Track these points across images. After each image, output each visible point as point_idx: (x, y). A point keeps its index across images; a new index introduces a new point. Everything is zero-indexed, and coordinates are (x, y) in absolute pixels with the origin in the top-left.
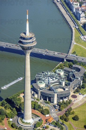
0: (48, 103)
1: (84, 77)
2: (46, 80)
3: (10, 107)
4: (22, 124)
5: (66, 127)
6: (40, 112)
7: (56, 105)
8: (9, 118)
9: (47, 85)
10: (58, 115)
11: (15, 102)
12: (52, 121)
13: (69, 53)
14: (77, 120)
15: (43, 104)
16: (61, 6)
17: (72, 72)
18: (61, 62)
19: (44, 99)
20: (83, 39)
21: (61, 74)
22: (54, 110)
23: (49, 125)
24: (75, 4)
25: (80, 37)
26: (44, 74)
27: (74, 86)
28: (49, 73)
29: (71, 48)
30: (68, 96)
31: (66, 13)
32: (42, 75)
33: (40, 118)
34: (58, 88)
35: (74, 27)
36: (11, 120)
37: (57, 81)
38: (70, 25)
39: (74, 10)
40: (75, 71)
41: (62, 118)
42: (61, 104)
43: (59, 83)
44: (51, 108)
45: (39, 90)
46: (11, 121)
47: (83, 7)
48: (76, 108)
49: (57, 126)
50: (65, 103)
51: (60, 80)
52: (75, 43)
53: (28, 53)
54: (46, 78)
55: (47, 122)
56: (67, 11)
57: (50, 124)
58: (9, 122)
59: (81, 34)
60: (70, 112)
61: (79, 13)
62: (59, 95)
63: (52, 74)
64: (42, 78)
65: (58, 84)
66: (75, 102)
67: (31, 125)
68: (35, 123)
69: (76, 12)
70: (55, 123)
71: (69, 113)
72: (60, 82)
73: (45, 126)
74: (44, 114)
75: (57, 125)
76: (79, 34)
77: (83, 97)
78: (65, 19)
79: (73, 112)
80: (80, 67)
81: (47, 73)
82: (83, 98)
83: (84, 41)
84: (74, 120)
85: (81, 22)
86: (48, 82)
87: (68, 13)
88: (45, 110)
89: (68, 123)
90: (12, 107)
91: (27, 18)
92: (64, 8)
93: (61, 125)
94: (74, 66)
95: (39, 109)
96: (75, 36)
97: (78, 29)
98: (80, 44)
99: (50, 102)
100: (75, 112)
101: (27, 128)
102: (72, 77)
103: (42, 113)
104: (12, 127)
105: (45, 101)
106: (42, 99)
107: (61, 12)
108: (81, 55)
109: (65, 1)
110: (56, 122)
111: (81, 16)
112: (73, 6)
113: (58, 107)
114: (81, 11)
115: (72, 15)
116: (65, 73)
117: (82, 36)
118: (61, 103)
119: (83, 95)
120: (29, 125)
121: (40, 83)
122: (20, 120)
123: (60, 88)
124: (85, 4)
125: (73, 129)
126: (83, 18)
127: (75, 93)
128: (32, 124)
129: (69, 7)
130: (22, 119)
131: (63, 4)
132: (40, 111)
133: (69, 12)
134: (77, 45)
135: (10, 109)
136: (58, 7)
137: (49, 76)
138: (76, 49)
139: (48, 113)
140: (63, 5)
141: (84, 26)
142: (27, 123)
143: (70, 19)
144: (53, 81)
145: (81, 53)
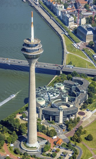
0: (52, 123)
1: (89, 91)
2: (45, 96)
3: (8, 130)
4: (26, 149)
5: (79, 148)
6: (45, 134)
7: (63, 125)
8: (9, 143)
9: (48, 102)
10: (67, 136)
11: (12, 124)
12: (62, 143)
13: (64, 64)
14: (91, 140)
15: (46, 125)
16: (41, 9)
17: (75, 85)
18: (56, 75)
19: (46, 119)
20: (77, 48)
21: (61, 89)
22: (61, 131)
23: (59, 147)
24: (59, 6)
25: (72, 44)
26: (42, 89)
27: (80, 101)
28: (48, 88)
29: (64, 58)
30: (75, 114)
31: (50, 18)
32: (40, 91)
33: (47, 141)
34: (61, 105)
35: (63, 33)
36: (12, 145)
37: (59, 96)
38: (57, 32)
39: (60, 14)
40: (78, 84)
41: (73, 139)
42: (69, 123)
43: (61, 99)
44: (57, 129)
45: (40, 108)
46: (12, 147)
47: (69, 10)
48: (86, 127)
49: (69, 149)
50: (72, 122)
51: (62, 96)
52: (68, 53)
53: (33, 63)
54: (45, 94)
55: (56, 144)
56: (50, 15)
57: (61, 147)
58: (11, 148)
59: (73, 42)
60: (81, 131)
61: (67, 17)
62: (65, 113)
63: (51, 89)
64: (40, 94)
65: (61, 101)
66: (85, 120)
67: (37, 150)
68: (41, 147)
69: (63, 15)
70: (65, 145)
71: (80, 133)
72: (63, 98)
73: (54, 149)
74: (51, 136)
75: (68, 147)
76: (70, 42)
77: (92, 113)
78: (50, 24)
79: (85, 131)
80: (82, 79)
81: (45, 88)
82: (92, 115)
83: (78, 49)
84: (87, 140)
85: (69, 27)
86: (48, 98)
87: (52, 18)
88: (51, 131)
89: (81, 144)
90: (11, 130)
91: (32, 22)
92: (46, 12)
93: (73, 147)
94: (74, 78)
95: (43, 131)
96: (66, 44)
97: (69, 35)
98: (74, 54)
99: (54, 121)
100: (87, 132)
101: (33, 153)
102: (75, 91)
103: (48, 134)
104: (15, 154)
105: (48, 121)
106: (44, 119)
107: (43, 17)
108: (79, 65)
109: (45, 4)
110: (67, 144)
111: (70, 20)
112: (57, 9)
113: (65, 127)
114: (68, 14)
115: (58, 19)
116: (66, 87)
117: (74, 43)
118: (68, 121)
119: (91, 111)
120: (35, 150)
121: (40, 100)
122: (24, 145)
123: (63, 105)
124: (70, 6)
125: (88, 151)
126: (72, 22)
127: (82, 109)
128: (39, 148)
129: (52, 11)
130: (26, 143)
131: (43, 7)
132: (45, 132)
133: (53, 16)
134: (71, 54)
135: (8, 133)
136: (37, 11)
137: (49, 92)
138: (70, 59)
139: (55, 134)
140: (43, 9)
141: (74, 32)
142: (32, 148)
143: (55, 24)
144: (54, 97)
145: (77, 63)
